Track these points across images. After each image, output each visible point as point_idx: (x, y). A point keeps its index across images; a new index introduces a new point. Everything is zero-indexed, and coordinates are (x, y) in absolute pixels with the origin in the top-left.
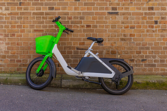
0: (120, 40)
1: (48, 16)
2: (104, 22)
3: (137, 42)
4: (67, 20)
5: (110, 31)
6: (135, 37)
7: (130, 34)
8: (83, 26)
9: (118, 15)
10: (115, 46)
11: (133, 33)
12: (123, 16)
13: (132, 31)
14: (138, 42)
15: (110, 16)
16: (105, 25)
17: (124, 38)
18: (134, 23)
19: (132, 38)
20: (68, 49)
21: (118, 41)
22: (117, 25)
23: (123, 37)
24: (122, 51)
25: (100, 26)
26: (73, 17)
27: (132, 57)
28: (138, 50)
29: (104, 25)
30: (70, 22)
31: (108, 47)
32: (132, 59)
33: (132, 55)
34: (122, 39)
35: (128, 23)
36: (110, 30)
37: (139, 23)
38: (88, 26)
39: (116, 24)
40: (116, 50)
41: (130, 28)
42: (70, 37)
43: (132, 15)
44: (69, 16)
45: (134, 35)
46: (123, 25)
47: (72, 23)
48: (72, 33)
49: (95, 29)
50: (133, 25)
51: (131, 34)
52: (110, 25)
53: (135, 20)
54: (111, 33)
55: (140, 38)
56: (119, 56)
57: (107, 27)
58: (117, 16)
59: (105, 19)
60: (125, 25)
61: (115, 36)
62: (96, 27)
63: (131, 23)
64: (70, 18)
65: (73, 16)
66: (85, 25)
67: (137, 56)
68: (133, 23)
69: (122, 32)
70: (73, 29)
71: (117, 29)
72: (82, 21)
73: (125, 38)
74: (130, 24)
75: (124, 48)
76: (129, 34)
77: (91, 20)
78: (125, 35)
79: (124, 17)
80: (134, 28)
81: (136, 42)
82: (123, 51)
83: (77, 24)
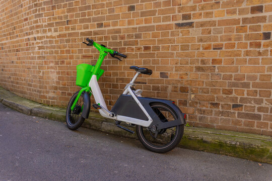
0: (194, 70)
1: (97, 36)
2: (170, 41)
3: (224, 73)
4: (118, 41)
5: (178, 55)
6: (223, 65)
7: (213, 60)
8: (139, 49)
9: (193, 27)
10: (187, 79)
11: (218, 58)
12: (201, 28)
13: (217, 54)
14: (226, 73)
15: (180, 30)
16: (172, 46)
17: (202, 66)
18: (222, 40)
19: (217, 66)
20: (121, 81)
21: (191, 71)
22: (190, 44)
23: (200, 65)
24: (198, 88)
25: (163, 47)
26: (126, 36)
27: (216, 99)
28: (227, 88)
29: (170, 45)
30: (123, 44)
31: (176, 80)
32: (216, 102)
33: (215, 96)
34: (198, 69)
35: (209, 39)
36: (179, 53)
37: (230, 39)
38: (147, 48)
39: (189, 42)
40: (188, 86)
41: (214, 49)
42: (123, 65)
43: (218, 26)
44: (122, 34)
45: (220, 62)
46: (201, 44)
47: (125, 45)
48: (126, 59)
49: (156, 52)
50: (219, 42)
51: (215, 60)
52: (180, 45)
53: (223, 34)
54: (180, 59)
55: (232, 66)
56: (193, 96)
57: (174, 48)
58: (190, 29)
59: (171, 36)
60: (205, 43)
61: (187, 63)
62: (157, 48)
63: (216, 40)
64: (122, 38)
65: (126, 34)
66: (142, 46)
67: (225, 98)
68: (219, 39)
69: (199, 57)
70: (126, 53)
71: (190, 51)
72: (139, 40)
73: (204, 65)
74: (213, 41)
75: (201, 83)
76: (211, 59)
77: (151, 39)
78: (203, 62)
79: (202, 30)
80: (221, 48)
81: (222, 74)
82: (200, 89)
83: (131, 45)
